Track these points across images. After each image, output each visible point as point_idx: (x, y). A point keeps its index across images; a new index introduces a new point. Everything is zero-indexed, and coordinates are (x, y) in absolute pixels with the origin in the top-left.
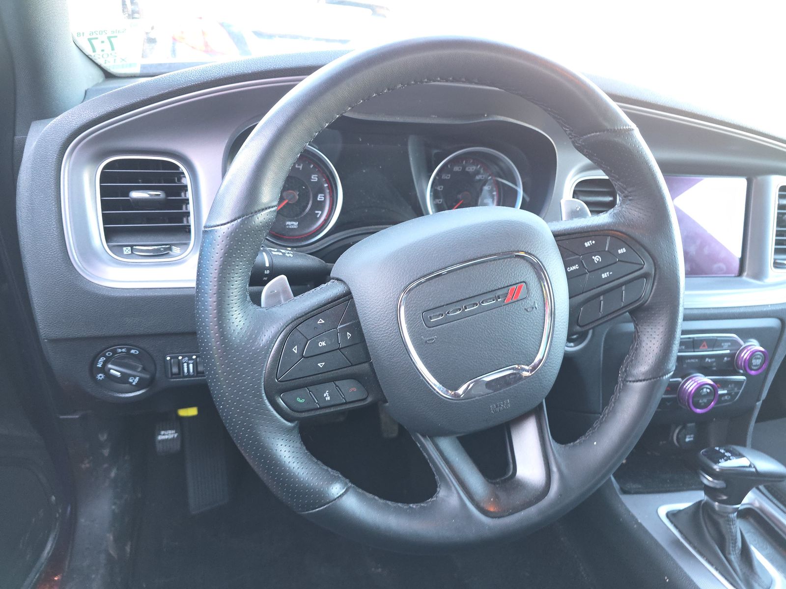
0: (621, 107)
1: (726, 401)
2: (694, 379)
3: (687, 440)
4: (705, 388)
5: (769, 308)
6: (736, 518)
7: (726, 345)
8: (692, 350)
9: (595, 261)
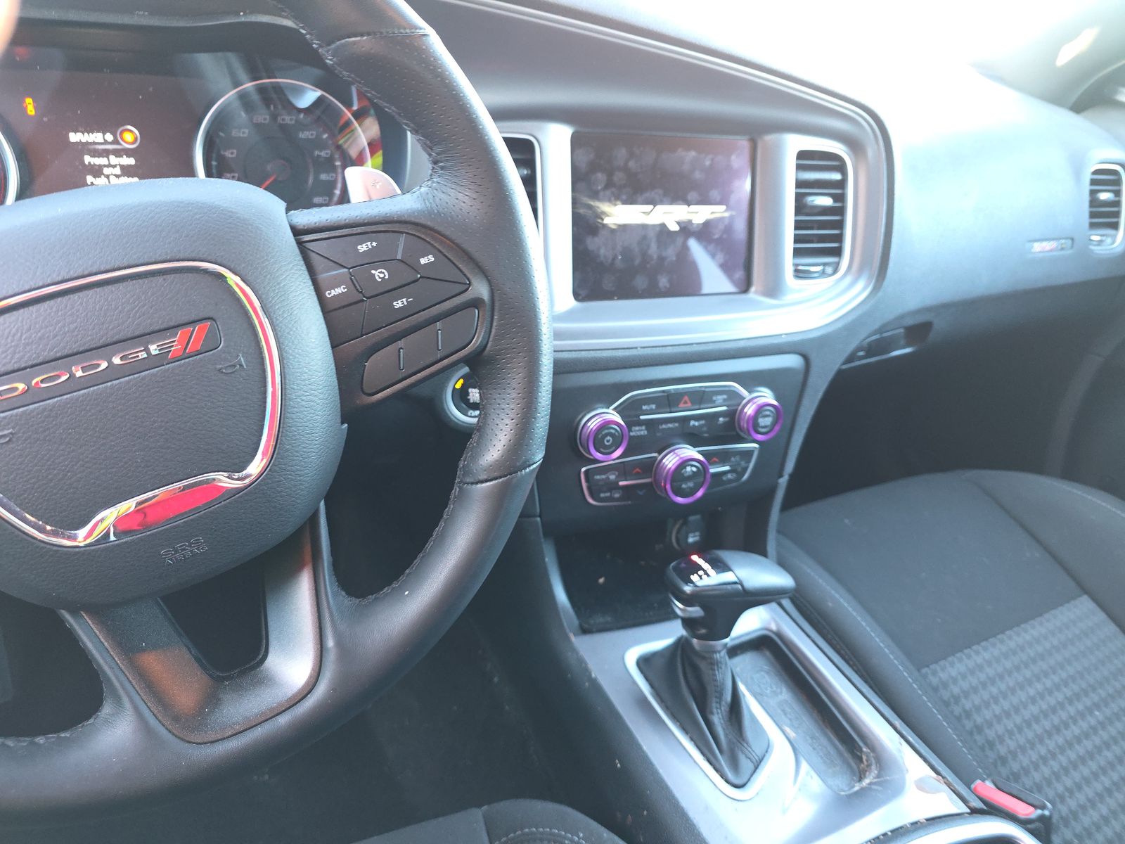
1: (730, 481)
2: (676, 451)
3: (691, 540)
4: (689, 465)
5: (784, 339)
6: (727, 657)
7: (720, 399)
8: (669, 410)
9: (377, 278)
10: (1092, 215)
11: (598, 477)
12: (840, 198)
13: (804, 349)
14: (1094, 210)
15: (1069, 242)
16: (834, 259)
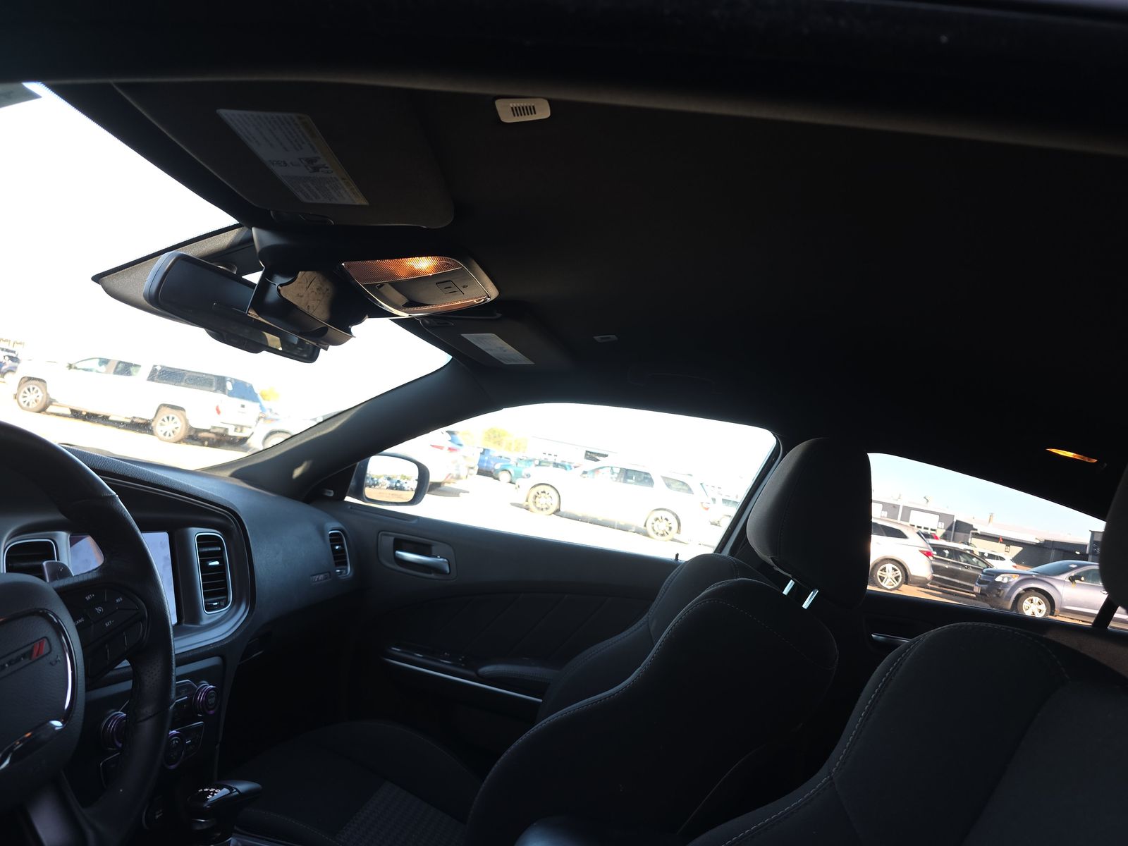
1: (192, 751)
4: (174, 740)
7: (183, 691)
9: (98, 612)
10: (335, 558)
12: (222, 561)
14: (337, 561)
15: (328, 574)
16: (225, 597)
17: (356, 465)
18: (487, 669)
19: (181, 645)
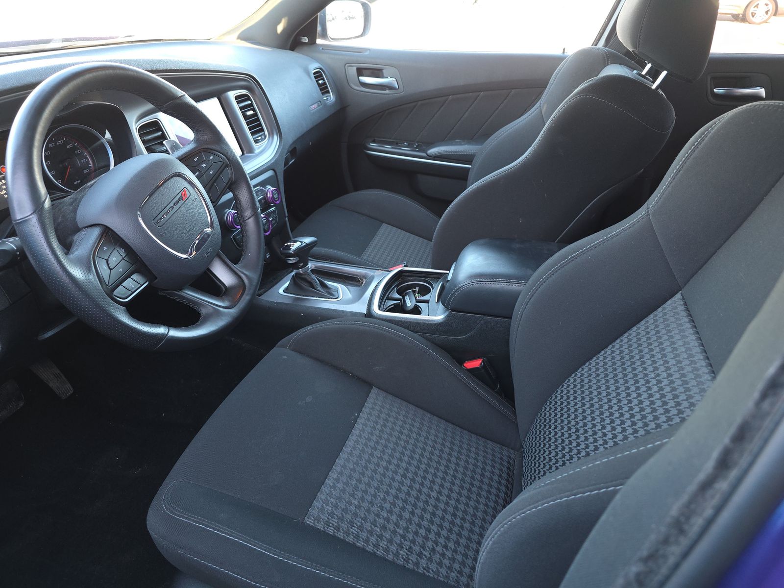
0: (158, 76)
1: (274, 223)
7: (260, 193)
9: (203, 167)
10: (321, 90)
11: (238, 237)
12: (254, 110)
13: (270, 167)
15: (319, 102)
16: (263, 133)
17: (317, 16)
18: (433, 151)
19: (249, 167)
